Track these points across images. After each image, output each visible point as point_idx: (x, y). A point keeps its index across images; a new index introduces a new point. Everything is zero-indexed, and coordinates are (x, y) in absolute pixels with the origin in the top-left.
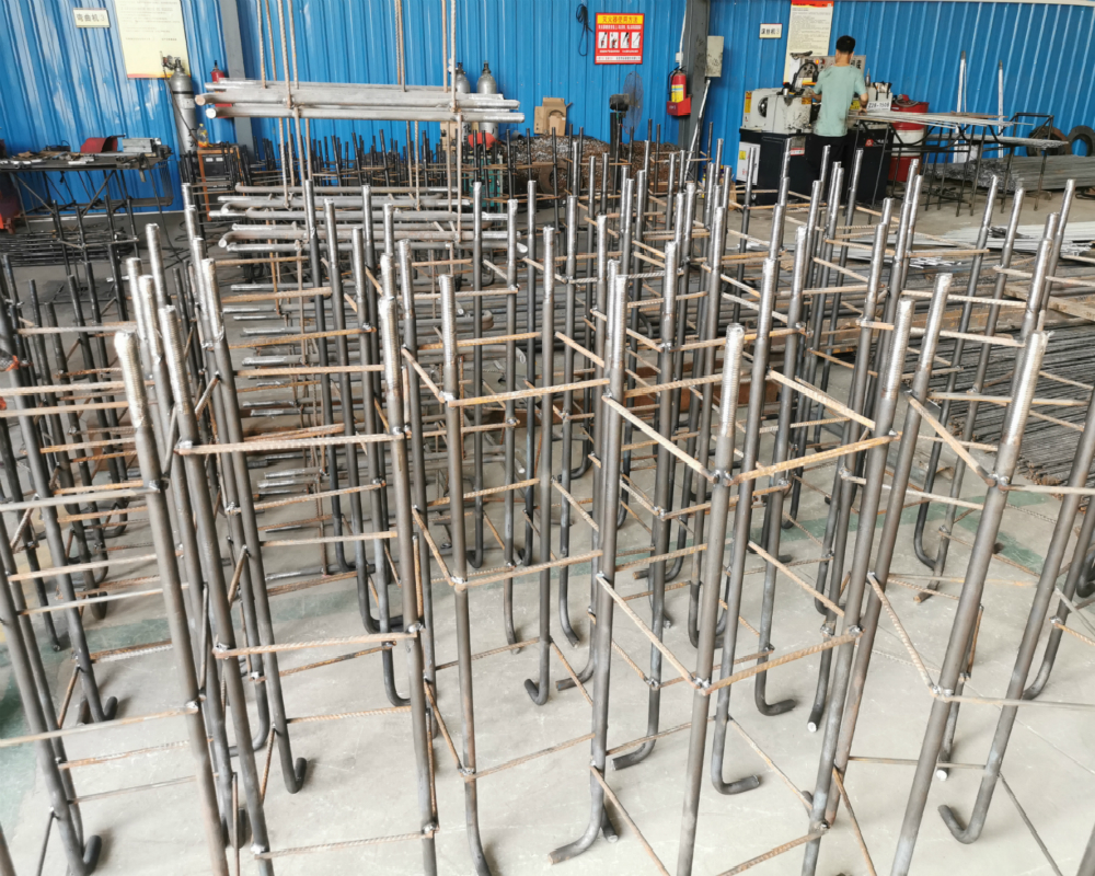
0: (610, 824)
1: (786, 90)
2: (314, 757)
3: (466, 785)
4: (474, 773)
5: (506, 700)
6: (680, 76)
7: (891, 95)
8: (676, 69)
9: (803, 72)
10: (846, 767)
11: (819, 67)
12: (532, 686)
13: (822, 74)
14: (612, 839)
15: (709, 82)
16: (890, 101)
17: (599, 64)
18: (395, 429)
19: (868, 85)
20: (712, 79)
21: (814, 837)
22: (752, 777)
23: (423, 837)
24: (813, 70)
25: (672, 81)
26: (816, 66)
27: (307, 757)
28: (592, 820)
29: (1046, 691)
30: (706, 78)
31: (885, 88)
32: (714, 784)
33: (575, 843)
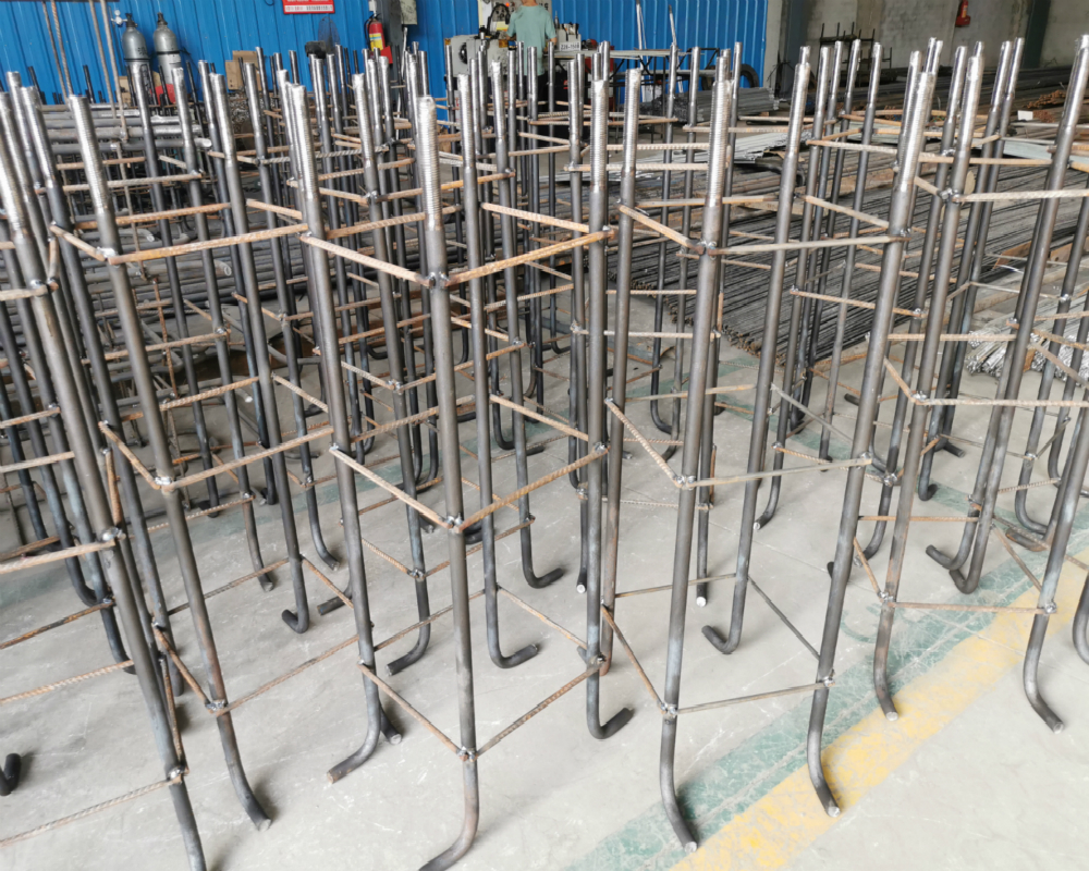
0: (391, 724)
1: (482, 34)
2: (30, 750)
3: (218, 719)
4: (226, 705)
5: (263, 637)
6: (376, 24)
7: (579, 36)
8: (371, 17)
9: (495, 15)
10: (614, 603)
11: (510, 10)
12: (289, 617)
13: (513, 16)
14: (395, 739)
15: (406, 29)
16: (579, 42)
17: (289, 14)
18: (33, 282)
19: (557, 27)
20: (409, 26)
21: (592, 671)
22: (530, 646)
23: (170, 783)
24: (505, 13)
25: (368, 30)
26: (507, 8)
27: (20, 751)
28: (370, 724)
29: (778, 513)
30: (403, 26)
31: (573, 30)
32: (493, 659)
33: (357, 754)
